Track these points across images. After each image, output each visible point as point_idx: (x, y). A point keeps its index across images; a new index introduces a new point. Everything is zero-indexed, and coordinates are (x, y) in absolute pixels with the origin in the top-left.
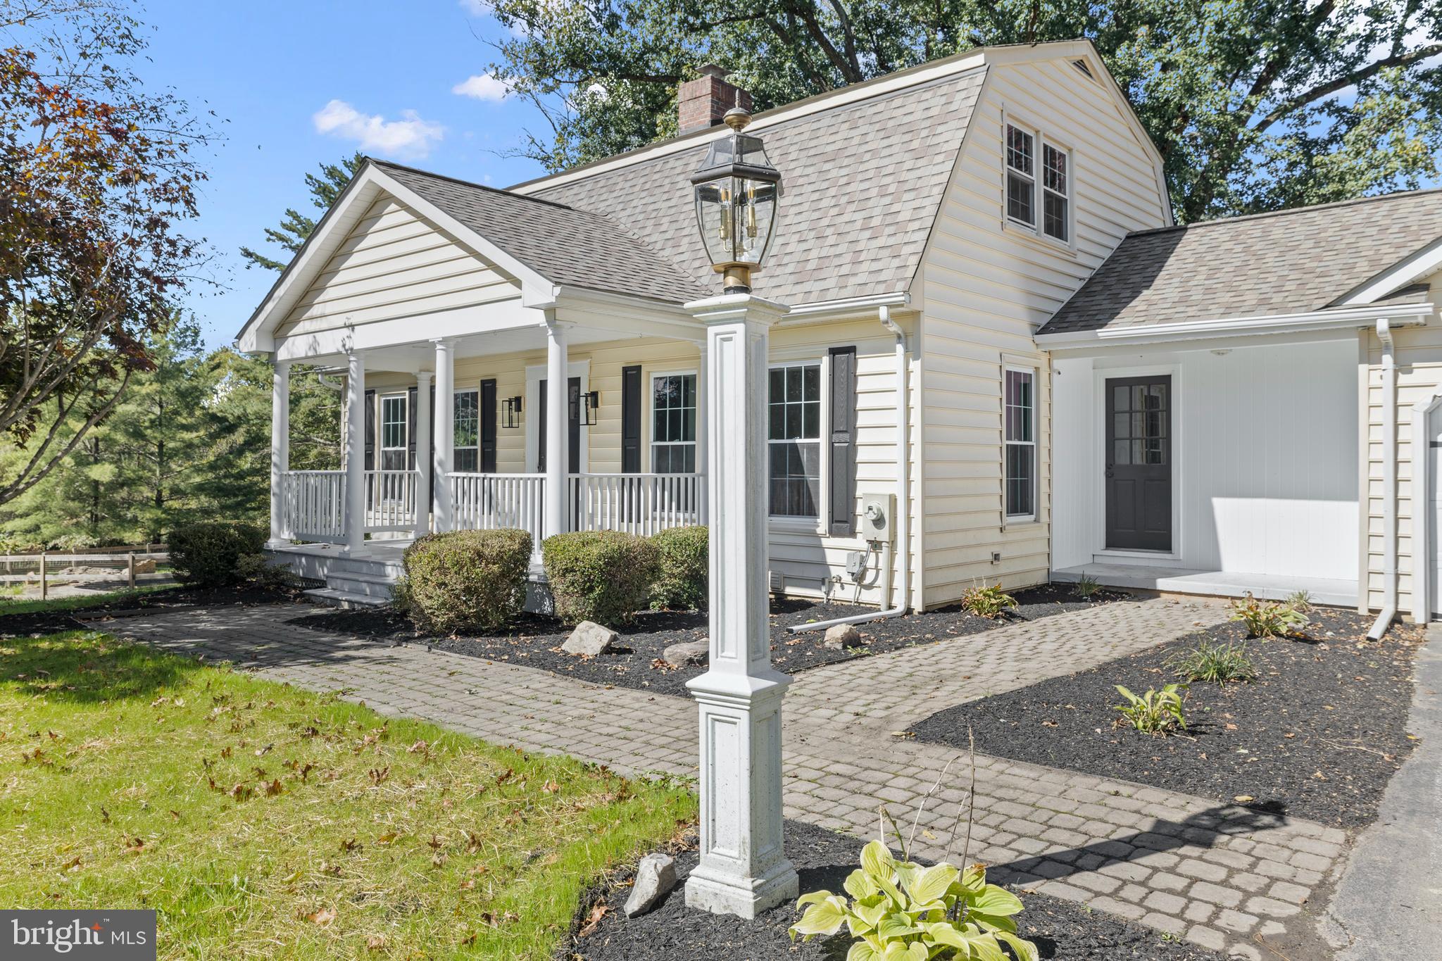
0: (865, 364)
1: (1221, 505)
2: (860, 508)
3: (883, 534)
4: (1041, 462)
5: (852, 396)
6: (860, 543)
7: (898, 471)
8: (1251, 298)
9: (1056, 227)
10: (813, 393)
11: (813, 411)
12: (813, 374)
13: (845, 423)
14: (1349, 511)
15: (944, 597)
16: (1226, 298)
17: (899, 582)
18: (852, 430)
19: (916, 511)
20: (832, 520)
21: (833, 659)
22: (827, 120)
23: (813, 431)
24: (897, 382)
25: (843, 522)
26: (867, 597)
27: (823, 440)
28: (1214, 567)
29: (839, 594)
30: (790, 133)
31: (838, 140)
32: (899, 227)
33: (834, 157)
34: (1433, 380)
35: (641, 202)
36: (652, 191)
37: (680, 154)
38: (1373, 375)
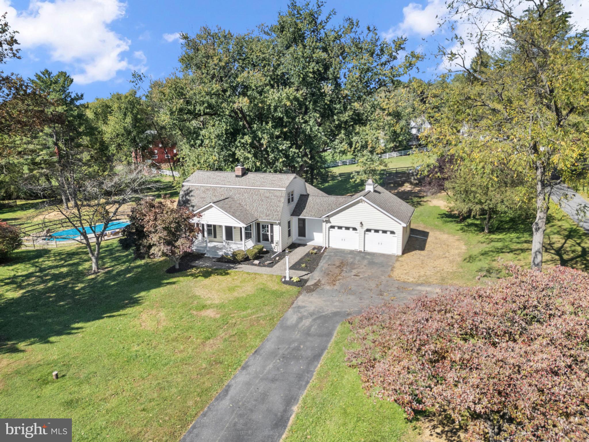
0: (274, 226)
2: (274, 241)
3: (277, 244)
4: (291, 230)
5: (273, 229)
6: (274, 245)
7: (279, 238)
8: (313, 214)
9: (292, 202)
10: (268, 228)
11: (268, 230)
12: (268, 226)
15: (284, 249)
16: (311, 213)
17: (279, 249)
18: (273, 233)
19: (281, 242)
20: (271, 242)
24: (278, 229)
26: (275, 250)
27: (269, 233)
29: (272, 250)
30: (261, 191)
31: (268, 195)
32: (278, 212)
33: (268, 197)
34: (329, 225)
35: (238, 195)
36: (239, 194)
37: (242, 188)
38: (324, 224)
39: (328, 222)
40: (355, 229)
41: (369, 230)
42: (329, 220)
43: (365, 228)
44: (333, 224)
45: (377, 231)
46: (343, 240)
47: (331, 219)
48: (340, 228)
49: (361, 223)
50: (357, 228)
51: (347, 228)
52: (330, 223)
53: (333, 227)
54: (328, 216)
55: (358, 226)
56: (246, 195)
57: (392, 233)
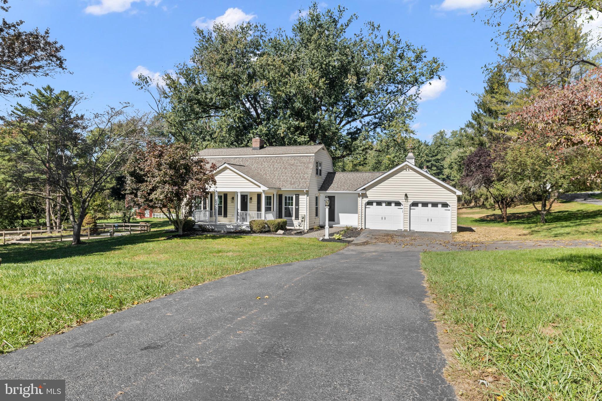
0: (300, 197)
1: (340, 214)
2: (300, 216)
3: (303, 220)
4: (319, 208)
5: (298, 201)
6: (300, 221)
7: (305, 211)
8: (346, 188)
9: (320, 175)
10: (292, 200)
11: (292, 203)
12: (292, 198)
13: (297, 204)
14: (357, 215)
15: (311, 228)
16: (343, 187)
17: (305, 226)
18: (298, 206)
19: (308, 216)
20: (296, 217)
21: (306, 233)
22: (290, 158)
23: (292, 205)
24: (305, 199)
25: (297, 217)
26: (301, 228)
27: (294, 206)
28: (339, 223)
29: (296, 228)
30: (283, 158)
31: (292, 162)
32: (306, 179)
33: (292, 165)
34: (366, 200)
35: (255, 165)
36: (257, 163)
37: (262, 157)
38: (360, 199)
39: (364, 196)
40: (398, 204)
41: (415, 204)
42: (366, 194)
43: (411, 201)
44: (370, 198)
45: (425, 204)
46: (384, 218)
47: (368, 193)
48: (379, 203)
49: (406, 195)
50: (401, 201)
51: (389, 204)
52: (367, 197)
53: (370, 203)
54: (364, 189)
55: (402, 200)
56: (266, 164)
57: (445, 205)
